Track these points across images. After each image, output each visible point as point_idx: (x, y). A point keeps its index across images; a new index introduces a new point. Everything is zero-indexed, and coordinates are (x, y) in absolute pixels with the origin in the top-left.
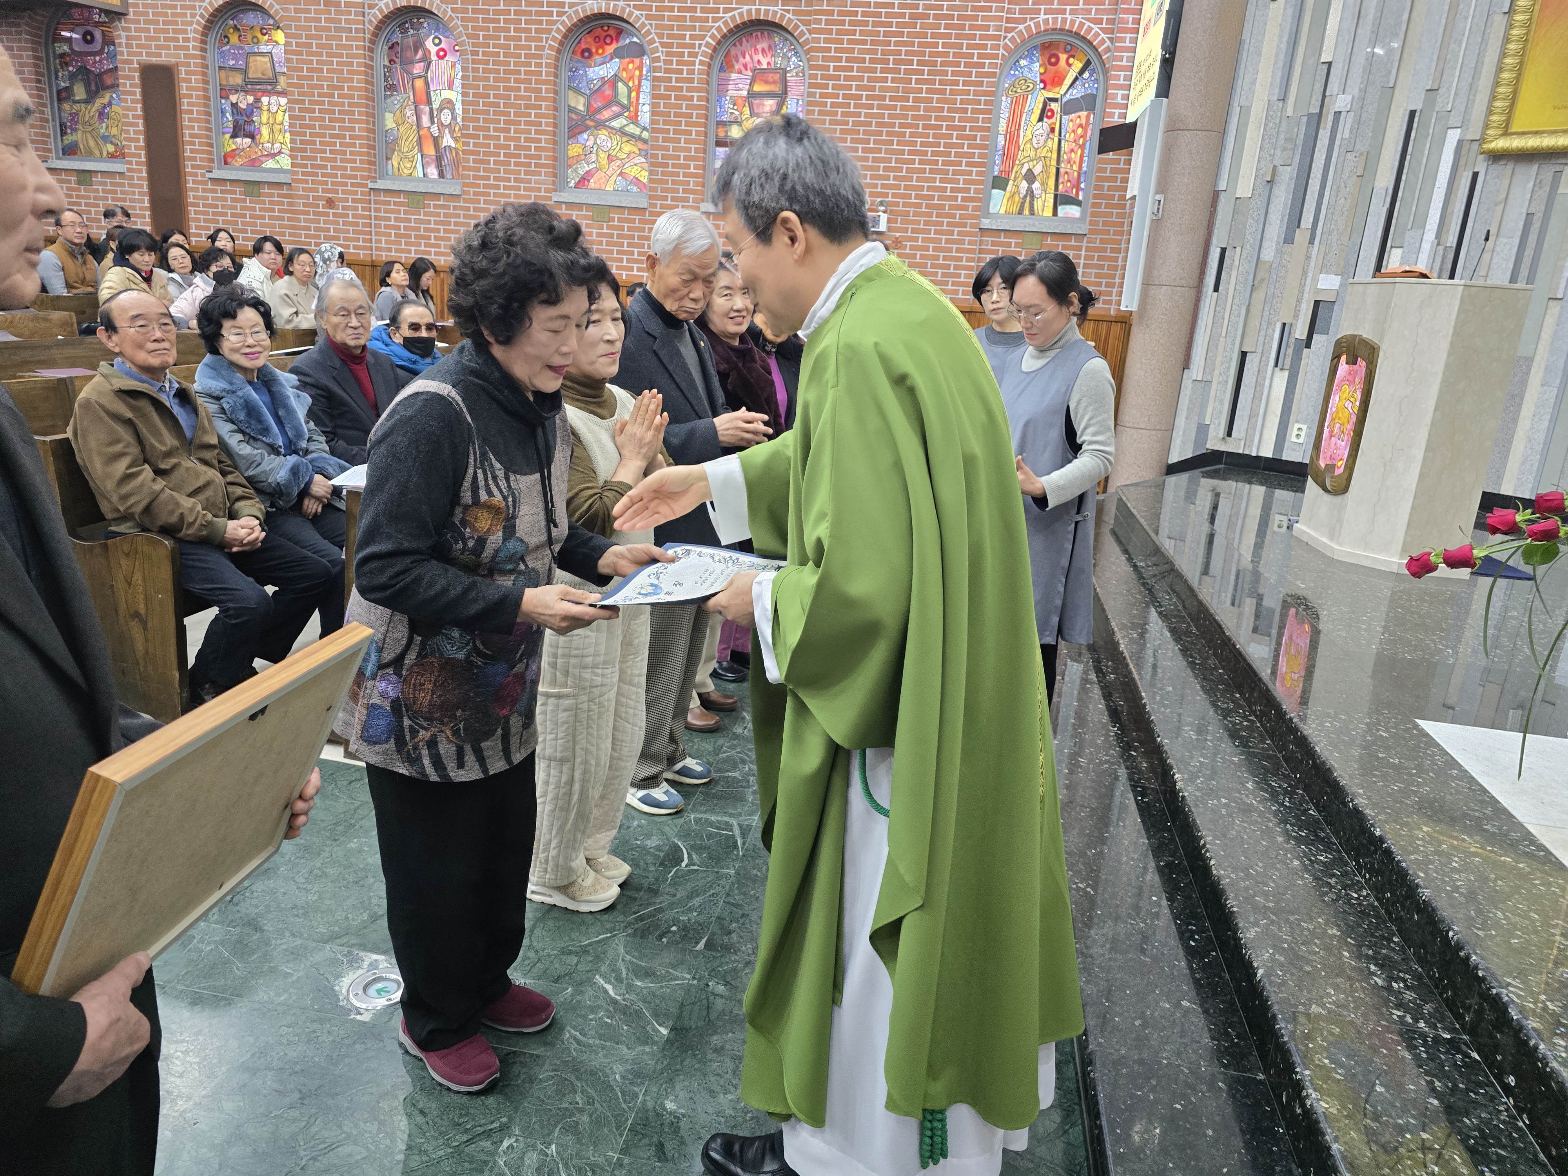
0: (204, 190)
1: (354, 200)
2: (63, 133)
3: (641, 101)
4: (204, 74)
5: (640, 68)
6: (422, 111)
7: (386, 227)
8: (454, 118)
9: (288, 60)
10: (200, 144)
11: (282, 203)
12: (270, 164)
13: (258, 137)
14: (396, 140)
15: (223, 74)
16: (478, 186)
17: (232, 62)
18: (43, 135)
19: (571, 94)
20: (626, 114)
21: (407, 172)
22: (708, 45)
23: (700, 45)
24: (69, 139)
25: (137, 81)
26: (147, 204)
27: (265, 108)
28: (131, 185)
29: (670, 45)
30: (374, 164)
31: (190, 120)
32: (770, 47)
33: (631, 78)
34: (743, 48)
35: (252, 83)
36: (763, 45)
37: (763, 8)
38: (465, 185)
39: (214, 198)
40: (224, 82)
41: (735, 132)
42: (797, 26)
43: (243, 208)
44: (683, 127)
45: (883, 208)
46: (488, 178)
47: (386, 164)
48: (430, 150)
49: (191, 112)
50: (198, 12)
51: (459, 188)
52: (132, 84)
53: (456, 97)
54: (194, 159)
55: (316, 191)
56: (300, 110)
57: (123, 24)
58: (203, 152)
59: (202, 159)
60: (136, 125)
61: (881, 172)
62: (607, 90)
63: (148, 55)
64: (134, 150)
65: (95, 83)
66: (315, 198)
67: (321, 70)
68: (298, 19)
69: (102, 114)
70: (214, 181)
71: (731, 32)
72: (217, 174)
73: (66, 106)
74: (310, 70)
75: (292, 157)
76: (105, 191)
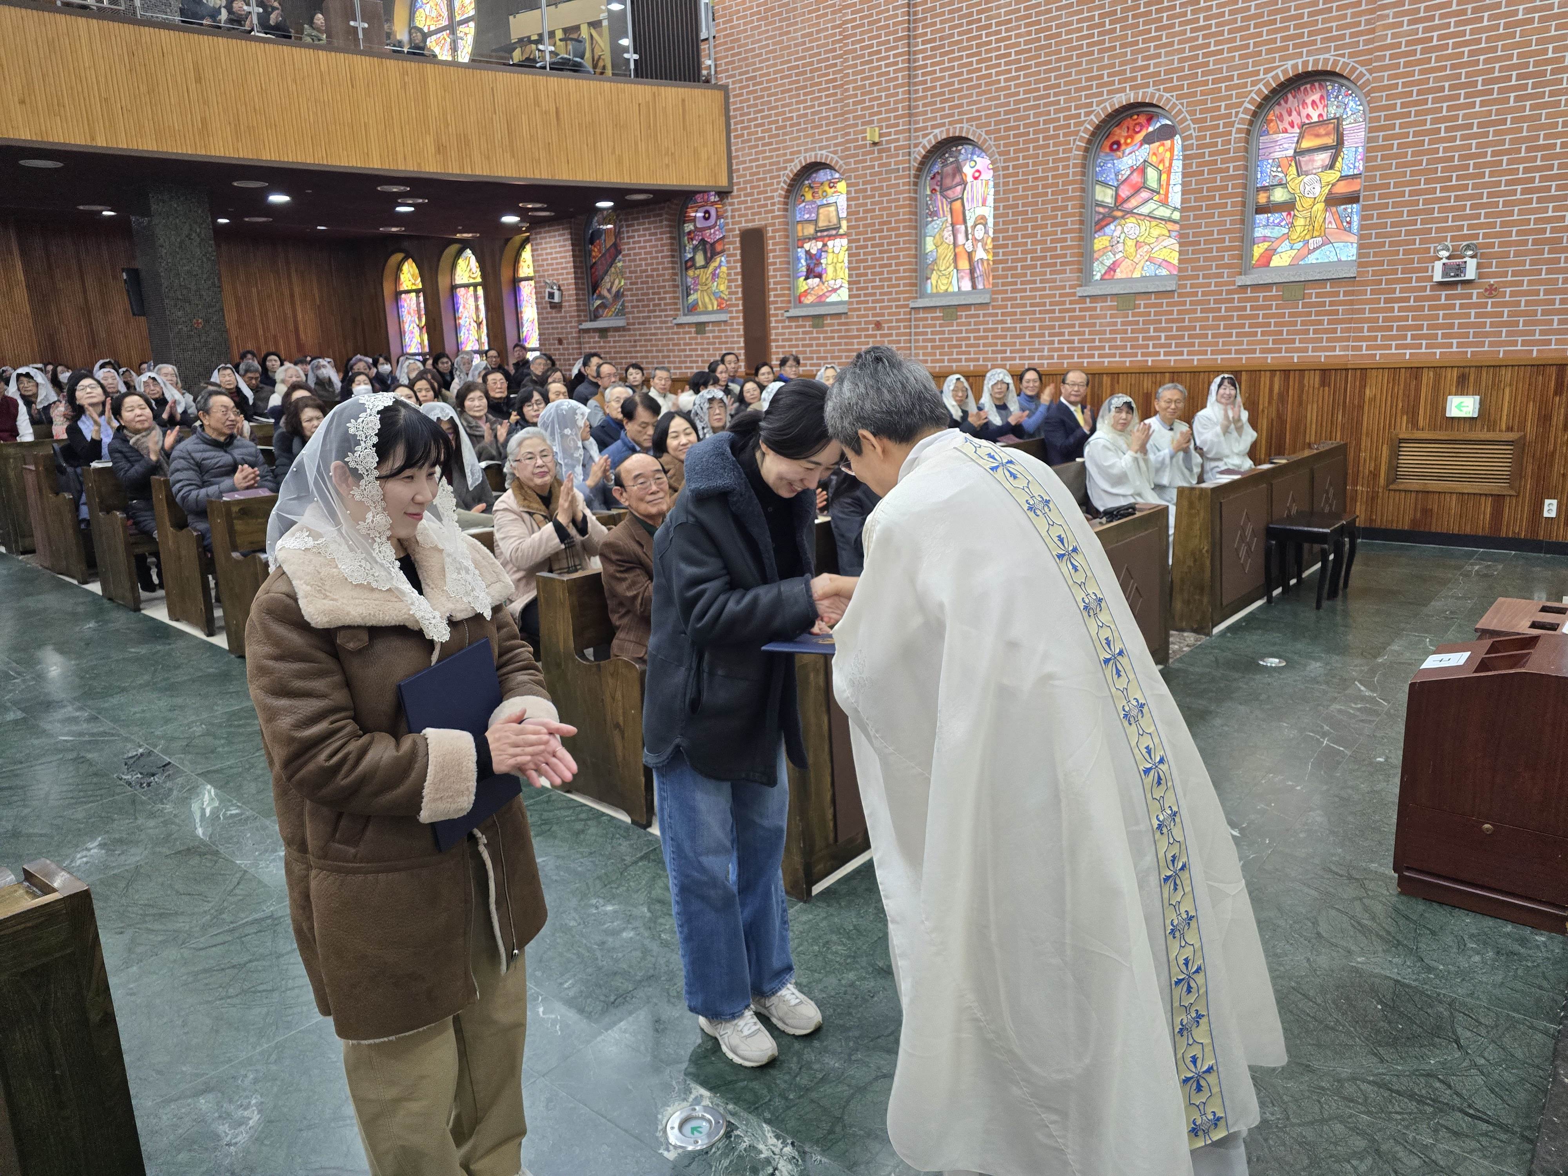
0: (783, 328)
1: (898, 321)
2: (688, 295)
3: (1172, 182)
4: (786, 230)
5: (1171, 150)
6: (958, 230)
7: (924, 341)
8: (986, 232)
9: (849, 206)
10: (782, 289)
11: (840, 331)
12: (833, 298)
13: (824, 276)
14: (935, 262)
15: (799, 227)
16: (1006, 292)
17: (806, 216)
18: (674, 298)
19: (1098, 188)
20: (1156, 198)
21: (943, 288)
22: (1246, 111)
24: (691, 298)
25: (738, 245)
26: (742, 344)
27: (830, 250)
28: (732, 330)
29: (1204, 120)
30: (915, 285)
31: (775, 270)
32: (1322, 98)
33: (1162, 161)
34: (1288, 105)
35: (822, 231)
36: (1316, 97)
37: (1311, 59)
38: (994, 292)
39: (790, 333)
40: (800, 234)
41: (1279, 195)
42: (1354, 69)
43: (811, 339)
44: (1217, 201)
45: (1470, 253)
46: (1015, 283)
47: (926, 284)
48: (964, 265)
49: (775, 263)
50: (782, 179)
51: (988, 296)
52: (734, 248)
53: (988, 212)
54: (776, 302)
55: (867, 316)
56: (857, 248)
57: (730, 200)
58: (783, 295)
59: (782, 302)
60: (736, 280)
61: (1468, 212)
62: (1136, 178)
63: (746, 221)
64: (734, 302)
65: (711, 251)
66: (866, 323)
67: (874, 210)
68: (857, 170)
69: (714, 275)
70: (791, 318)
71: (1274, 92)
72: (793, 312)
73: (691, 273)
74: (865, 212)
75: (850, 290)
76: (714, 337)
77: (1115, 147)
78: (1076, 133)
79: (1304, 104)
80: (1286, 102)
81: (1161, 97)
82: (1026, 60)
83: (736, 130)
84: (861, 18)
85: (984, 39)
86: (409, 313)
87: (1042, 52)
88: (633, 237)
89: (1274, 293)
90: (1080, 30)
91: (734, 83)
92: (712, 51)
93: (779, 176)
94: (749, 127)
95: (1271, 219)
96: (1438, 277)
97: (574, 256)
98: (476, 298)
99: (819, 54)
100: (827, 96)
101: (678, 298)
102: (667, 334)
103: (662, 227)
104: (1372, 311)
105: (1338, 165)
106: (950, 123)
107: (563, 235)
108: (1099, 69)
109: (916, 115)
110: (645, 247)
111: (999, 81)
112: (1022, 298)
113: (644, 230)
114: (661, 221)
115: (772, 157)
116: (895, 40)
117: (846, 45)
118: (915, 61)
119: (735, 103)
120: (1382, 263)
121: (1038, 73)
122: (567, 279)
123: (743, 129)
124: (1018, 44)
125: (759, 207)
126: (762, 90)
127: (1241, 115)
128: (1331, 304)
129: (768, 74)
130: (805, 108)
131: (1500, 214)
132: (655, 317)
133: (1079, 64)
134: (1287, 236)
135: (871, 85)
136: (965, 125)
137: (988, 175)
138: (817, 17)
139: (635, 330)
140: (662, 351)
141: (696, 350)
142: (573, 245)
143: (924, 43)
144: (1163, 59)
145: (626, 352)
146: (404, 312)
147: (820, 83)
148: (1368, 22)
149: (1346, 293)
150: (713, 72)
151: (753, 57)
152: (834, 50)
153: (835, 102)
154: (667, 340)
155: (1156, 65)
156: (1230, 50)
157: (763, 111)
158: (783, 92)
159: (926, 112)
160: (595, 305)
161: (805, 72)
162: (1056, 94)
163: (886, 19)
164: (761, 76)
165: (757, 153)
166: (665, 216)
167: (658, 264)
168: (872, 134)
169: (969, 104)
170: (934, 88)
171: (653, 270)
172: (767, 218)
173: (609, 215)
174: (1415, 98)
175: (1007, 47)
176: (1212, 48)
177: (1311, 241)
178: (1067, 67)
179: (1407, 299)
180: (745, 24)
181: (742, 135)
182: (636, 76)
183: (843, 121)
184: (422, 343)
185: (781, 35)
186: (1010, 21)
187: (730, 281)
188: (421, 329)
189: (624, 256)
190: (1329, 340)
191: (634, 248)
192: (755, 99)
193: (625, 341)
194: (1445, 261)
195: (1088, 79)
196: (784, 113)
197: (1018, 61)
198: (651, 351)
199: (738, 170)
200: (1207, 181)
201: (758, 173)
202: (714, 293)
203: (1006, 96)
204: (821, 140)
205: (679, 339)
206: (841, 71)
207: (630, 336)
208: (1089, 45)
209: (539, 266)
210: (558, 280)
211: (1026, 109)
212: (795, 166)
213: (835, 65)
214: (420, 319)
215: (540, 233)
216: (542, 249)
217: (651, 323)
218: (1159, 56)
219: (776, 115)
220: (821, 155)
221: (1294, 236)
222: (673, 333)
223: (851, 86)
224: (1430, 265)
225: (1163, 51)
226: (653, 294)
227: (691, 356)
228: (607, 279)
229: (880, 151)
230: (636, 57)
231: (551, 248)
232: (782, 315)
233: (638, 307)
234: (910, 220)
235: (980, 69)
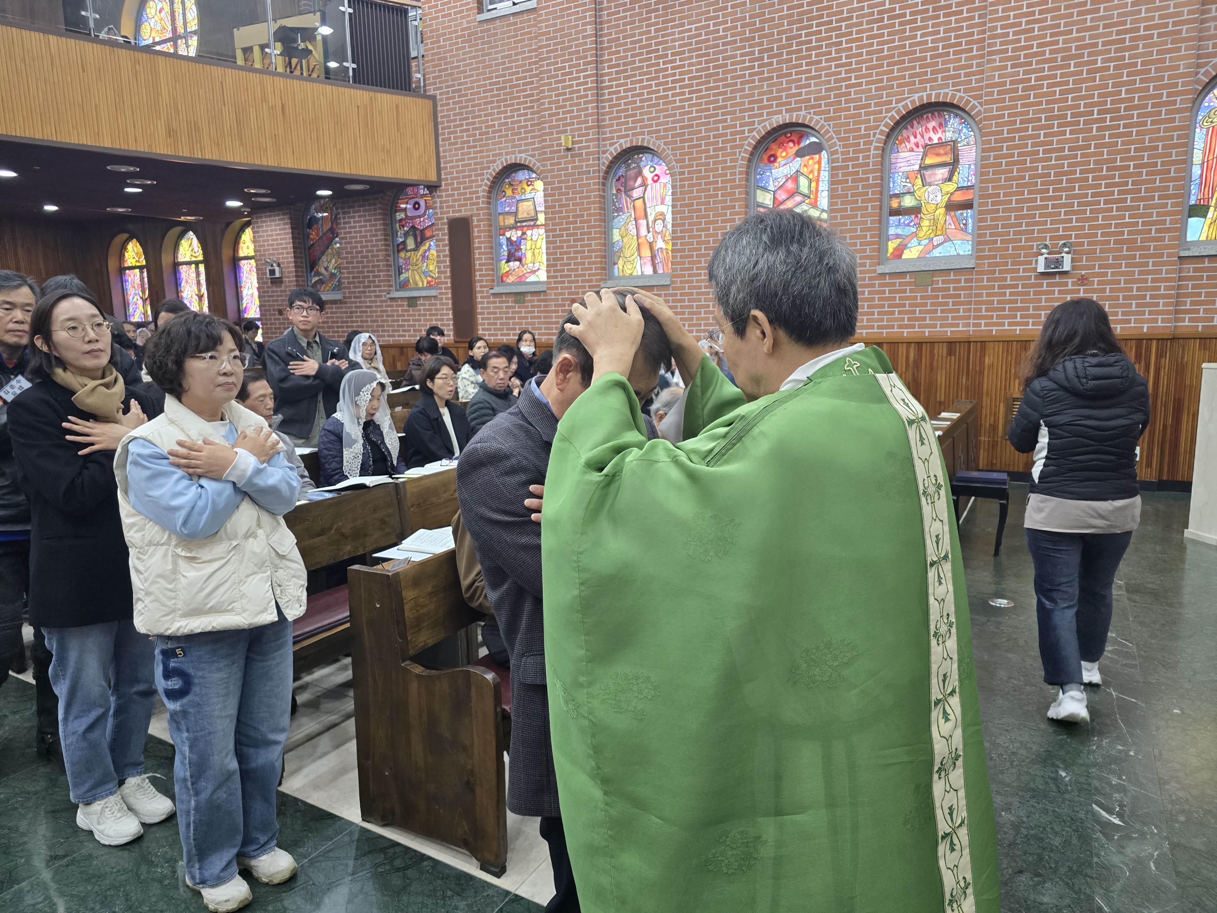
0: (488, 303)
2: (400, 273)
3: (820, 188)
4: (489, 220)
5: (819, 163)
9: (546, 201)
10: (487, 270)
11: (540, 306)
12: (532, 278)
13: (524, 260)
14: (621, 250)
15: (501, 218)
16: (684, 276)
17: (507, 209)
18: (388, 276)
19: (759, 192)
20: (807, 201)
21: (629, 272)
22: (882, 133)
23: (875, 134)
24: (403, 277)
25: (446, 231)
26: (451, 316)
27: (529, 238)
28: (441, 304)
29: (848, 139)
30: (604, 269)
31: (480, 254)
32: (941, 125)
33: (812, 171)
34: (914, 130)
35: (521, 222)
36: (932, 124)
37: (934, 92)
38: (674, 276)
39: (494, 308)
40: (502, 224)
41: (908, 202)
42: (968, 102)
43: (513, 313)
44: (860, 204)
45: (1066, 249)
46: (692, 269)
47: (613, 269)
48: (646, 253)
49: (480, 248)
50: (486, 177)
51: (669, 279)
52: (443, 233)
53: (667, 209)
54: (482, 281)
55: (564, 294)
56: (554, 236)
57: (438, 193)
58: (488, 275)
59: (487, 281)
60: (445, 261)
61: (1062, 217)
62: (790, 185)
63: (453, 212)
64: (443, 280)
65: (420, 236)
66: (563, 300)
67: (568, 205)
68: (552, 171)
69: (424, 257)
70: (495, 295)
71: (903, 118)
72: (497, 290)
73: (402, 254)
74: (560, 206)
75: (548, 271)
76: (424, 310)
77: (772, 159)
78: (741, 146)
79: (927, 129)
80: (912, 127)
81: (811, 119)
82: (698, 84)
83: (444, 134)
84: (555, 44)
85: (662, 66)
86: (134, 287)
87: (712, 79)
88: (350, 222)
89: (908, 279)
90: (744, 62)
91: (441, 94)
92: (421, 68)
93: (483, 174)
94: (456, 132)
95: (902, 221)
96: (1041, 268)
97: (293, 238)
98: (198, 274)
99: (518, 73)
100: (525, 108)
101: (391, 276)
102: (382, 306)
103: (375, 215)
104: (988, 295)
105: (955, 178)
106: (633, 135)
107: (283, 219)
108: (760, 94)
109: (604, 127)
110: (361, 232)
111: (675, 101)
112: (697, 281)
113: (359, 216)
114: (375, 210)
115: (476, 158)
116: (585, 64)
117: (542, 66)
118: (603, 82)
119: (442, 111)
120: (995, 257)
121: (708, 96)
122: (287, 258)
123: (449, 133)
124: (691, 72)
125: (465, 199)
126: (466, 101)
127: (878, 136)
128: (955, 289)
129: (472, 88)
130: (505, 118)
131: (1088, 219)
132: (369, 292)
133: (743, 90)
134: (915, 234)
135: (564, 100)
136: (646, 137)
137: (666, 179)
138: (515, 42)
139: (351, 302)
140: (377, 321)
141: (409, 320)
142: (292, 228)
143: (609, 67)
144: (813, 88)
145: (342, 322)
146: (129, 287)
147: (519, 97)
148: (978, 65)
149: (966, 281)
150: (422, 85)
151: (458, 73)
152: (531, 70)
153: (532, 113)
154: (382, 311)
155: (807, 93)
156: (868, 83)
157: (468, 118)
158: (486, 103)
159: (612, 125)
160: (313, 281)
161: (505, 88)
162: (723, 114)
163: (577, 46)
164: (466, 89)
165: (462, 154)
166: (379, 205)
167: (372, 246)
168: (565, 141)
169: (649, 119)
170: (620, 105)
171: (367, 251)
172: (472, 210)
173: (326, 203)
174: (1018, 126)
175: (681, 74)
176: (853, 81)
177: (935, 239)
178: (732, 92)
179: (1017, 286)
180: (450, 45)
181: (450, 139)
182: (355, 81)
183: (539, 130)
184: (145, 314)
185: (483, 56)
186: (683, 52)
187: (437, 262)
188: (144, 301)
189: (341, 239)
190: (953, 318)
191: (350, 233)
192: (460, 108)
193: (341, 313)
194: (1046, 256)
195: (750, 103)
196: (487, 121)
197: (691, 85)
198: (367, 321)
199: (446, 168)
200: (851, 188)
201: (464, 171)
202: (424, 273)
203: (681, 114)
204: (520, 145)
205: (392, 311)
206: (537, 88)
207: (346, 308)
208: (750, 75)
209: (259, 246)
210: (278, 259)
211: (698, 125)
212: (498, 166)
213: (532, 83)
214: (143, 292)
215: (261, 217)
216: (263, 231)
217: (366, 297)
218: (809, 85)
219: (480, 122)
220: (521, 158)
221: (921, 234)
222: (386, 306)
223: (546, 101)
224: (1034, 259)
225: (812, 82)
226: (368, 272)
227: (404, 326)
228: (324, 258)
229: (572, 156)
230: (354, 66)
231: (271, 230)
232: (487, 292)
233: (354, 283)
234: (600, 214)
235: (658, 91)
